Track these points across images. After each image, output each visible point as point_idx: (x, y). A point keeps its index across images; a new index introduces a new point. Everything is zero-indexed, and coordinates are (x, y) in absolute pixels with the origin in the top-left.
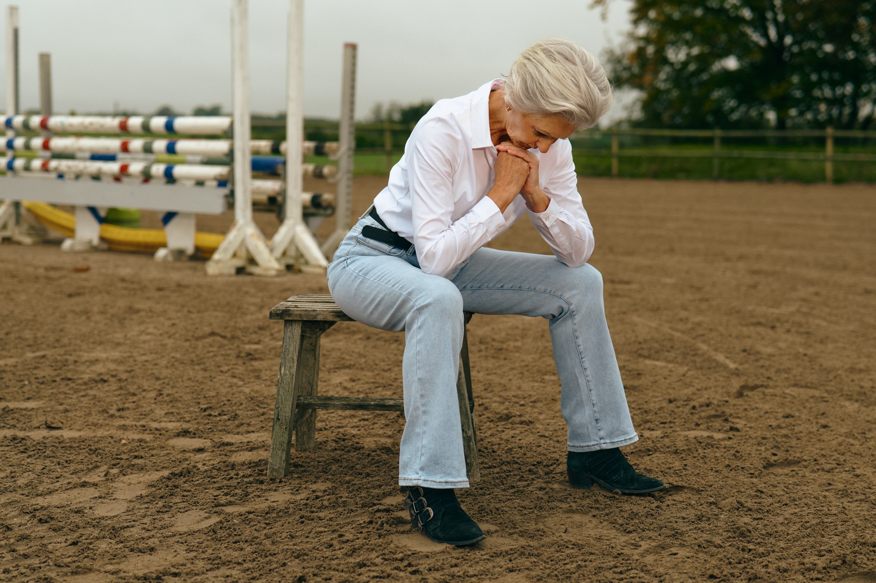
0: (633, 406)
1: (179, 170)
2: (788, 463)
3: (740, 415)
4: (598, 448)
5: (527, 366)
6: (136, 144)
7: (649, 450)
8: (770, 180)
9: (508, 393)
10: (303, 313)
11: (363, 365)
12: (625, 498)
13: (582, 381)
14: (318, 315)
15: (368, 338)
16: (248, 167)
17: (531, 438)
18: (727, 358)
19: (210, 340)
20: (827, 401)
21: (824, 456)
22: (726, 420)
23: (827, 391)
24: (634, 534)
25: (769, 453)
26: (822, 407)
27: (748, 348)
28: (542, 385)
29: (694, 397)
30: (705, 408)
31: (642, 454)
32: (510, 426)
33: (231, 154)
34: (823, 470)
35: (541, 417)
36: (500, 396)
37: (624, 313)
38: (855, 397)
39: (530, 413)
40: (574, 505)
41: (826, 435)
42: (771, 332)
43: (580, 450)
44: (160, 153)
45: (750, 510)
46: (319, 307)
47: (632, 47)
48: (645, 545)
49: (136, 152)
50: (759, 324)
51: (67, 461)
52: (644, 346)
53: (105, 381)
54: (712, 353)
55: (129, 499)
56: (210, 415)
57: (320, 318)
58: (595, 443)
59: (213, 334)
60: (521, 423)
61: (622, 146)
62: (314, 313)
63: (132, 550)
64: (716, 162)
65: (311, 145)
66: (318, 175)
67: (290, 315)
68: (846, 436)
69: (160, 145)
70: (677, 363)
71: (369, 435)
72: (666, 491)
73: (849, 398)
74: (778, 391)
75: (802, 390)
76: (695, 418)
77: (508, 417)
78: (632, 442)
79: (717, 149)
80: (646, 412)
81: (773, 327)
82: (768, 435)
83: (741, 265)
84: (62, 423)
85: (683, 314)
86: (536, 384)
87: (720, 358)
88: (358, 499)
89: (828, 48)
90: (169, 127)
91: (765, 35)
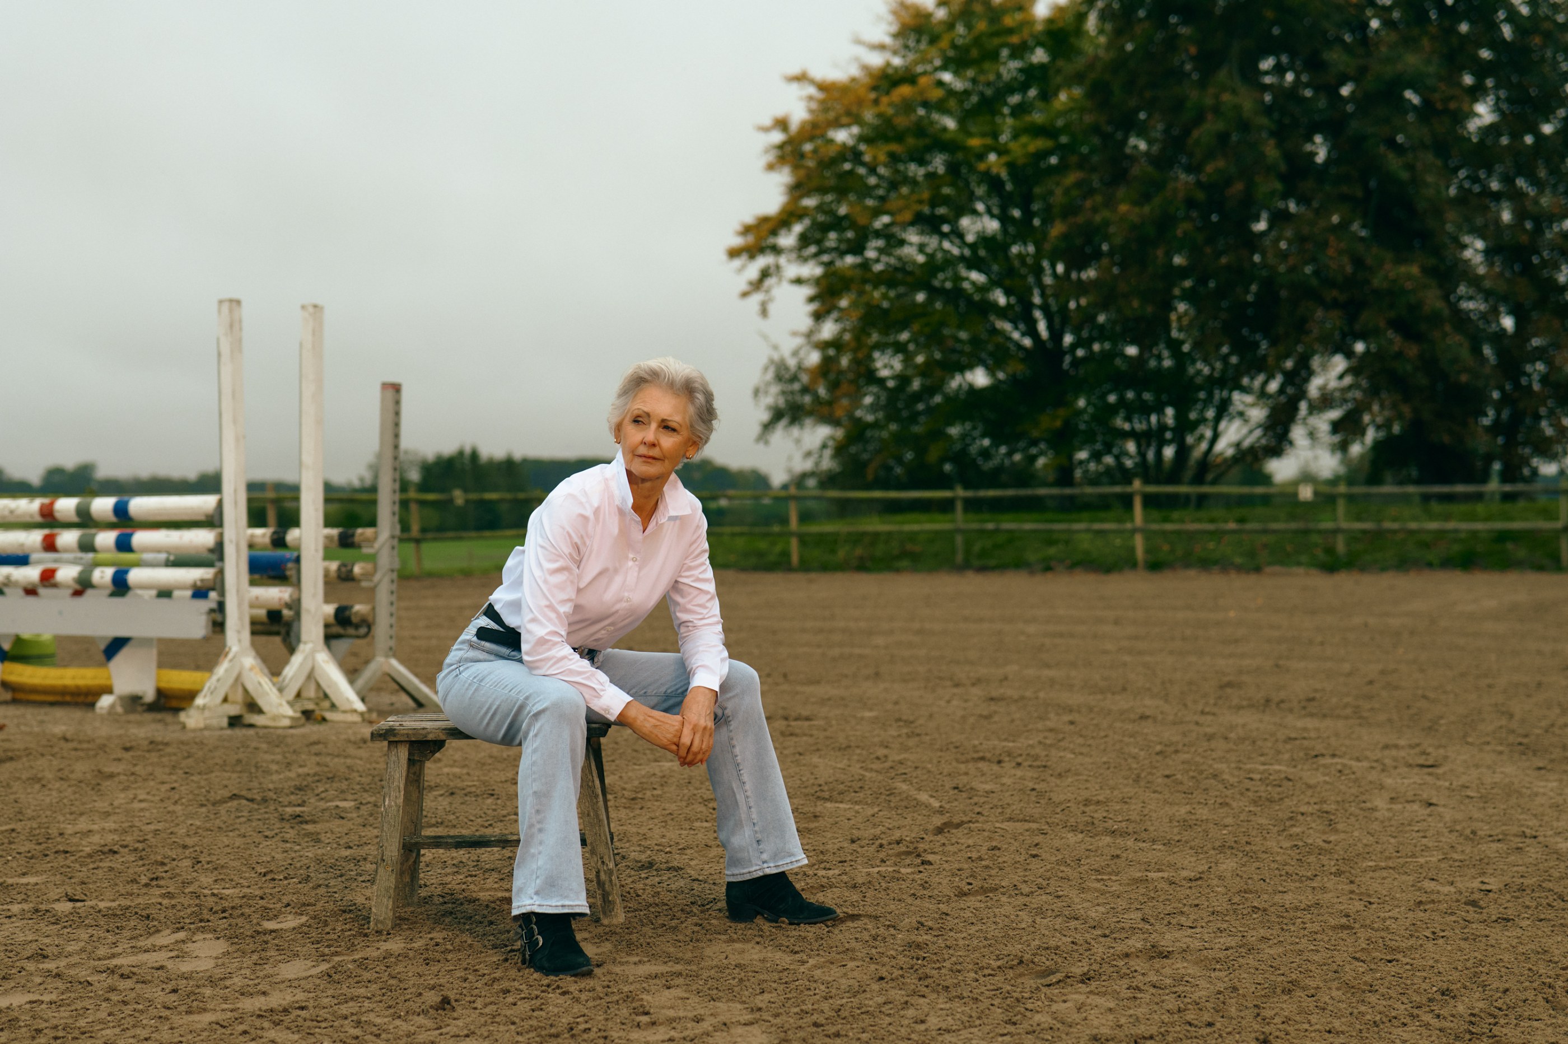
0: (806, 847)
1: (135, 576)
2: (984, 891)
3: (935, 850)
4: (761, 874)
5: (671, 814)
6: (68, 538)
7: (823, 886)
8: (1048, 567)
9: (649, 842)
10: (410, 732)
11: (455, 822)
12: (793, 927)
13: (740, 797)
14: (428, 733)
15: (452, 794)
16: (244, 567)
17: (682, 883)
18: (932, 796)
19: (235, 803)
20: (1046, 834)
21: (1025, 882)
22: (919, 856)
23: (1048, 823)
24: (802, 954)
25: (964, 883)
26: (1039, 839)
27: (960, 786)
28: (692, 832)
29: (882, 836)
30: (894, 846)
31: (814, 891)
32: (655, 873)
33: (218, 550)
34: (1022, 894)
35: (692, 863)
36: (640, 845)
37: (800, 754)
38: (1081, 827)
39: (677, 861)
40: (735, 936)
41: (1035, 864)
42: (995, 768)
43: (740, 879)
44: (106, 550)
45: (931, 929)
46: (428, 725)
47: (814, 358)
48: (812, 962)
49: (66, 550)
50: (983, 759)
51: (118, 928)
52: (826, 788)
53: (115, 852)
54: (913, 793)
55: (214, 955)
56: (274, 879)
57: (430, 737)
58: (758, 868)
59: (234, 797)
60: (669, 869)
61: (805, 517)
62: (424, 732)
63: (242, 994)
64: (959, 539)
65: (335, 532)
66: (345, 576)
67: (395, 735)
68: (1058, 864)
69: (106, 538)
70: (867, 804)
71: (482, 890)
72: (842, 921)
73: (1074, 829)
74: (987, 827)
75: (1019, 824)
76: (882, 855)
77: (651, 865)
78: (800, 864)
79: (960, 519)
80: (822, 852)
81: (999, 762)
82: (966, 866)
83: (976, 691)
84: (86, 895)
85: (881, 752)
86: (684, 832)
87: (924, 797)
88: (486, 943)
89: (1132, 351)
90: (121, 512)
91: (1032, 331)
